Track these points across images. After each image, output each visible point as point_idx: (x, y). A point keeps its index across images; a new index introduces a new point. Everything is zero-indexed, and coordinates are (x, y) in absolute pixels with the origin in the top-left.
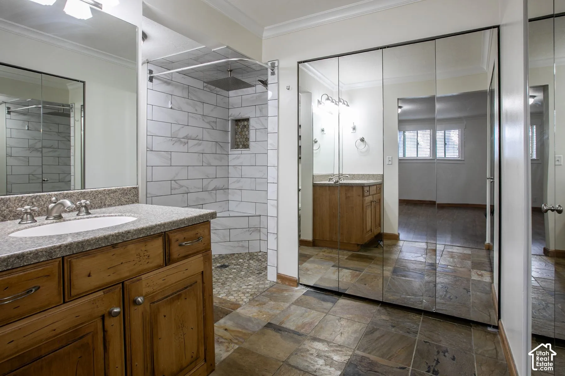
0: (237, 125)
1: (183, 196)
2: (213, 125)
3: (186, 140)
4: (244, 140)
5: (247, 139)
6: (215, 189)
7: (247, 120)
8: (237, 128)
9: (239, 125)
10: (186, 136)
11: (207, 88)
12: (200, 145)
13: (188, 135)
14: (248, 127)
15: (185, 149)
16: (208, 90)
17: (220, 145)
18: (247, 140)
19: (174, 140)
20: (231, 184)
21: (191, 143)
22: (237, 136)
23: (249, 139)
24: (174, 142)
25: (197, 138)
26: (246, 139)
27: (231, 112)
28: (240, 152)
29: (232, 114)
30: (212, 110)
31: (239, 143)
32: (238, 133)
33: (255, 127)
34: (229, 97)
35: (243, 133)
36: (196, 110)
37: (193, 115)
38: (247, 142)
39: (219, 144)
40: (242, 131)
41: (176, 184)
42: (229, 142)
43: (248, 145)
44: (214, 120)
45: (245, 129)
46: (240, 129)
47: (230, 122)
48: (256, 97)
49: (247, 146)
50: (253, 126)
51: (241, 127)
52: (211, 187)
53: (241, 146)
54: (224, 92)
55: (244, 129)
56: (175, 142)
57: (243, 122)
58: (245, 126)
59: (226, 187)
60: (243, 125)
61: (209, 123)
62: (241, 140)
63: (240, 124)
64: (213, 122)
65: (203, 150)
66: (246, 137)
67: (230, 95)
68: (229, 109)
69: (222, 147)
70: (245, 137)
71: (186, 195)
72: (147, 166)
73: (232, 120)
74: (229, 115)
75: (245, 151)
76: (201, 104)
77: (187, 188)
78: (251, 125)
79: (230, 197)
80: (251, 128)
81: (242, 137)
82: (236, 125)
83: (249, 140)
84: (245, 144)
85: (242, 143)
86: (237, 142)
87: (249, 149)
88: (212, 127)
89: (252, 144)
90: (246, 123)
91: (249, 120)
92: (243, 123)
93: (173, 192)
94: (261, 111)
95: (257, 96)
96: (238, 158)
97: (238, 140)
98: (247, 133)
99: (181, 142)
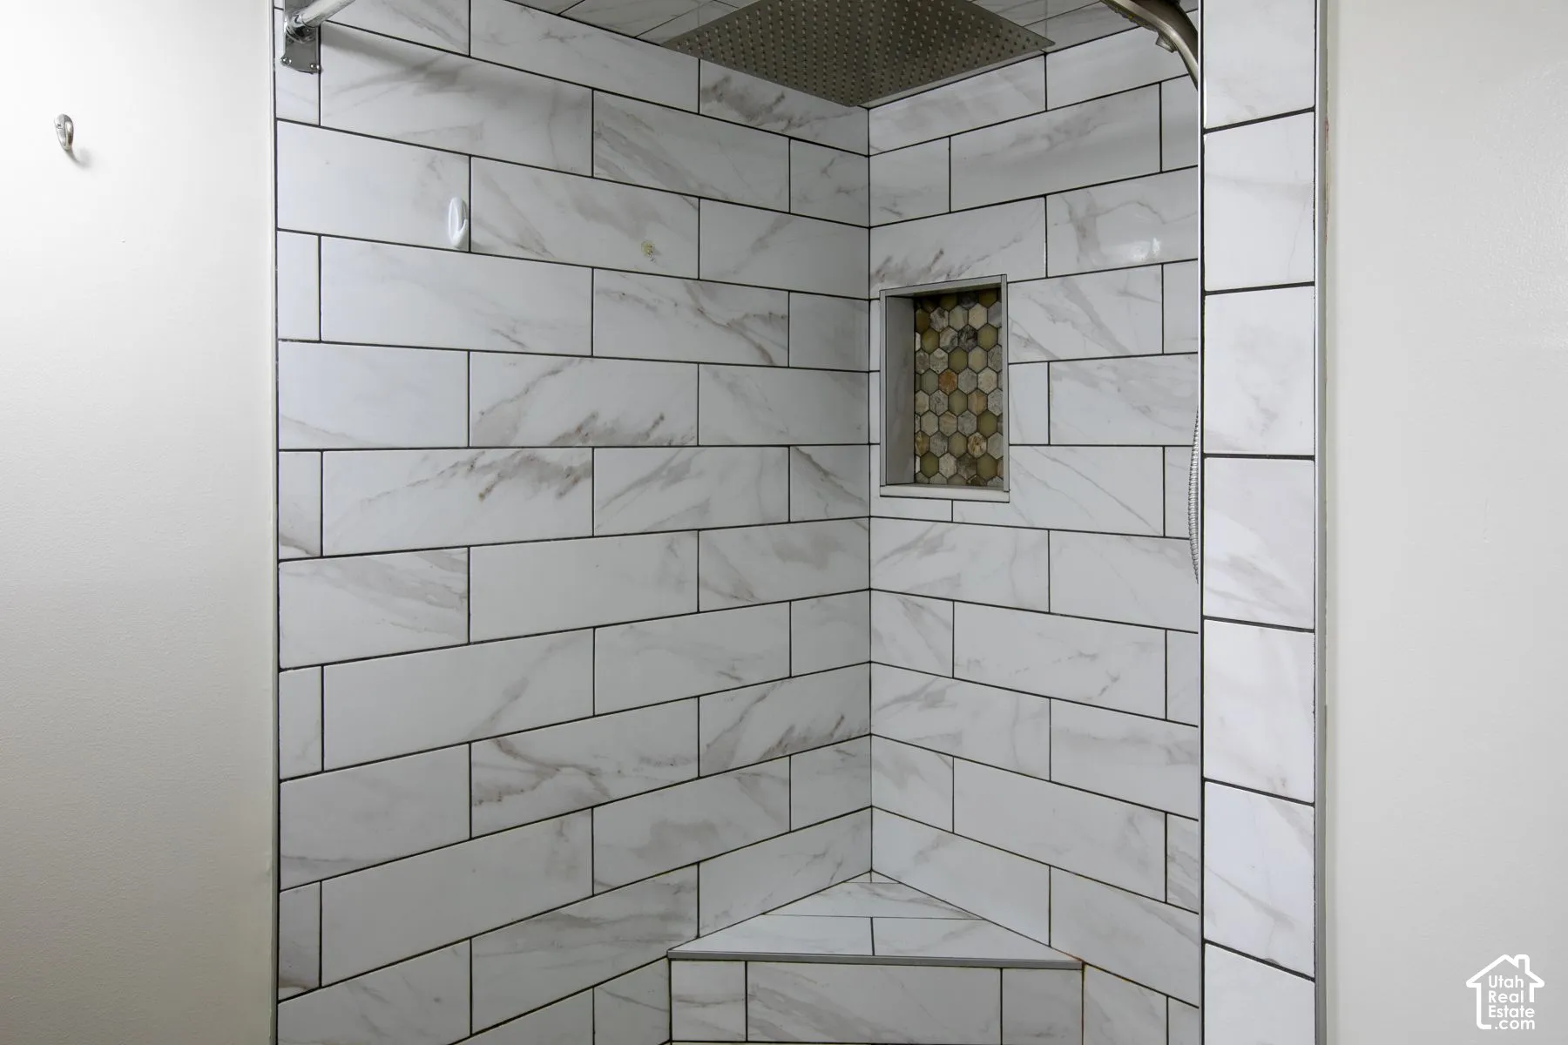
0: (922, 328)
1: (560, 833)
2: (772, 340)
3: (578, 458)
4: (969, 425)
5: (992, 423)
6: (787, 750)
7: (989, 294)
8: (922, 349)
9: (938, 328)
10: (579, 429)
11: (720, 98)
12: (675, 475)
13: (594, 417)
14: (997, 344)
15: (572, 512)
16: (733, 115)
17: (815, 464)
18: (988, 425)
19: (489, 467)
20: (885, 706)
21: (614, 467)
22: (922, 398)
23: (999, 418)
24: (491, 477)
25: (656, 436)
26: (979, 417)
27: (884, 246)
28: (941, 510)
29: (888, 260)
30: (761, 244)
31: (938, 446)
32: (930, 381)
33: (1041, 347)
34: (869, 156)
35: (964, 382)
36: (651, 251)
37: (630, 284)
38: (986, 438)
39: (809, 457)
40: (953, 370)
41: (508, 761)
42: (875, 438)
43: (997, 462)
44: (777, 303)
45: (976, 357)
46: (939, 354)
47: (877, 310)
48: (1049, 138)
49: (985, 466)
50: (1029, 342)
51: (946, 341)
52: (759, 737)
53: (948, 465)
54: (835, 121)
55: (967, 352)
56: (501, 477)
57: (959, 312)
58: (975, 334)
59: (854, 725)
60: (961, 332)
61: (735, 327)
62: (950, 424)
63: (938, 320)
64: (769, 318)
65: (703, 508)
66: (981, 407)
67: (877, 142)
68: (870, 228)
69: (826, 473)
70: (976, 404)
71: (582, 820)
72: (280, 670)
73: (893, 298)
74: (873, 270)
75: (974, 504)
76: (685, 209)
77: (591, 774)
78: (1014, 329)
79: (883, 791)
80: (1014, 350)
81: (958, 402)
82: (916, 330)
83: (999, 430)
84: (977, 453)
85: (958, 445)
86: (924, 434)
87: (1003, 496)
88: (764, 352)
89: (1019, 462)
90: (978, 316)
91: (999, 298)
92: (958, 317)
93: (486, 817)
94: (1084, 231)
95: (1057, 129)
96: (932, 548)
97: (929, 423)
98: (986, 379)
99: (545, 473)
